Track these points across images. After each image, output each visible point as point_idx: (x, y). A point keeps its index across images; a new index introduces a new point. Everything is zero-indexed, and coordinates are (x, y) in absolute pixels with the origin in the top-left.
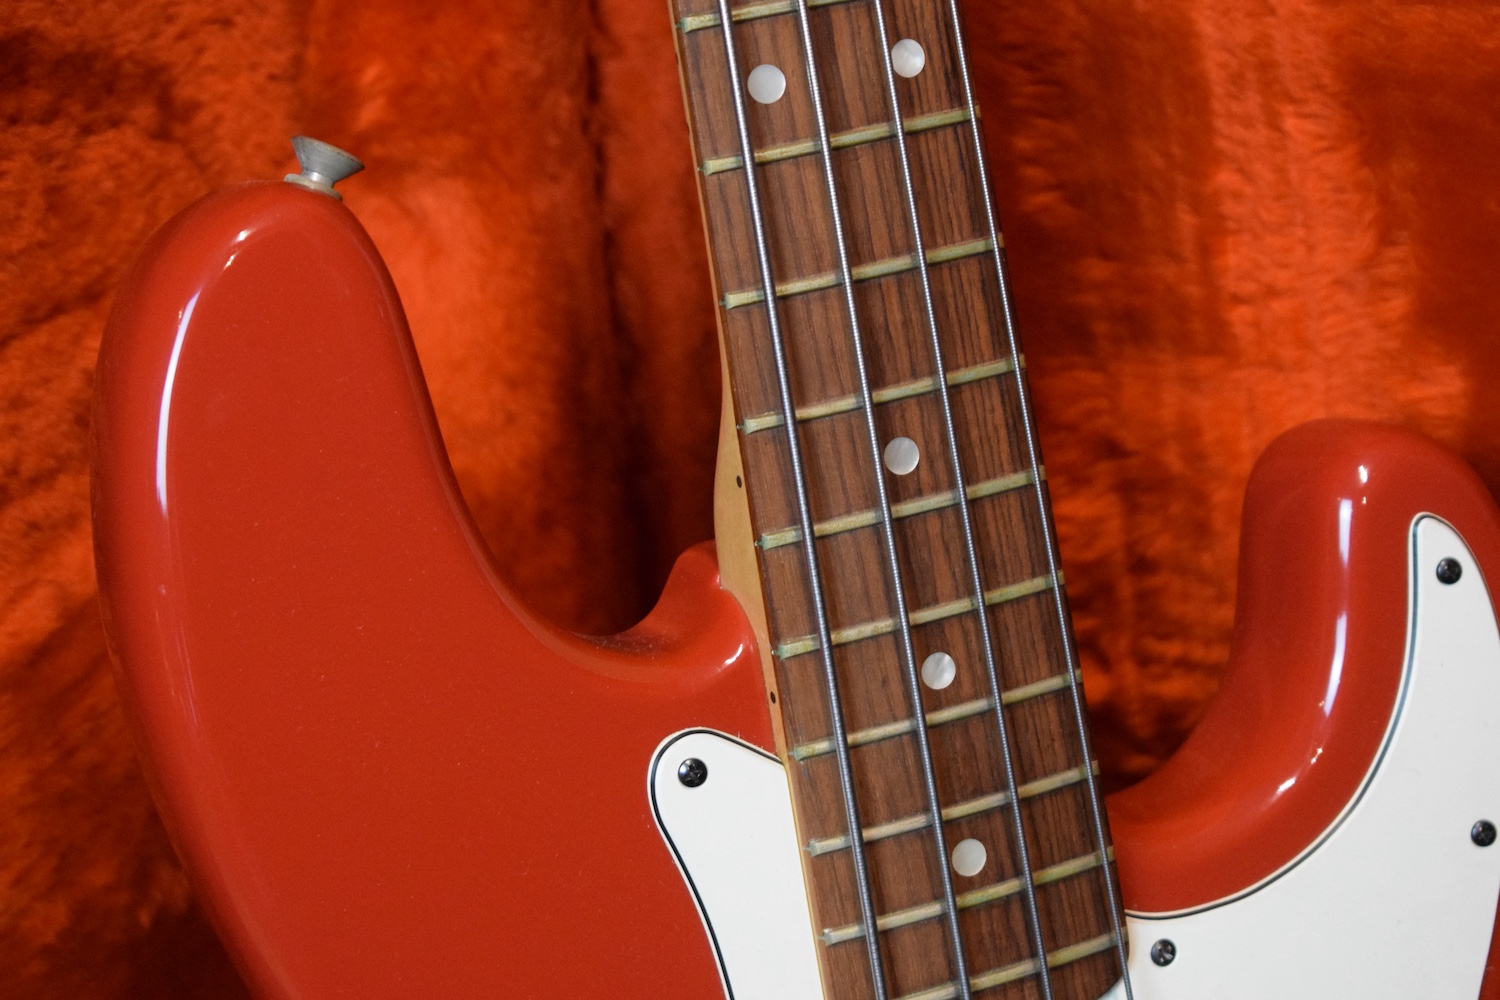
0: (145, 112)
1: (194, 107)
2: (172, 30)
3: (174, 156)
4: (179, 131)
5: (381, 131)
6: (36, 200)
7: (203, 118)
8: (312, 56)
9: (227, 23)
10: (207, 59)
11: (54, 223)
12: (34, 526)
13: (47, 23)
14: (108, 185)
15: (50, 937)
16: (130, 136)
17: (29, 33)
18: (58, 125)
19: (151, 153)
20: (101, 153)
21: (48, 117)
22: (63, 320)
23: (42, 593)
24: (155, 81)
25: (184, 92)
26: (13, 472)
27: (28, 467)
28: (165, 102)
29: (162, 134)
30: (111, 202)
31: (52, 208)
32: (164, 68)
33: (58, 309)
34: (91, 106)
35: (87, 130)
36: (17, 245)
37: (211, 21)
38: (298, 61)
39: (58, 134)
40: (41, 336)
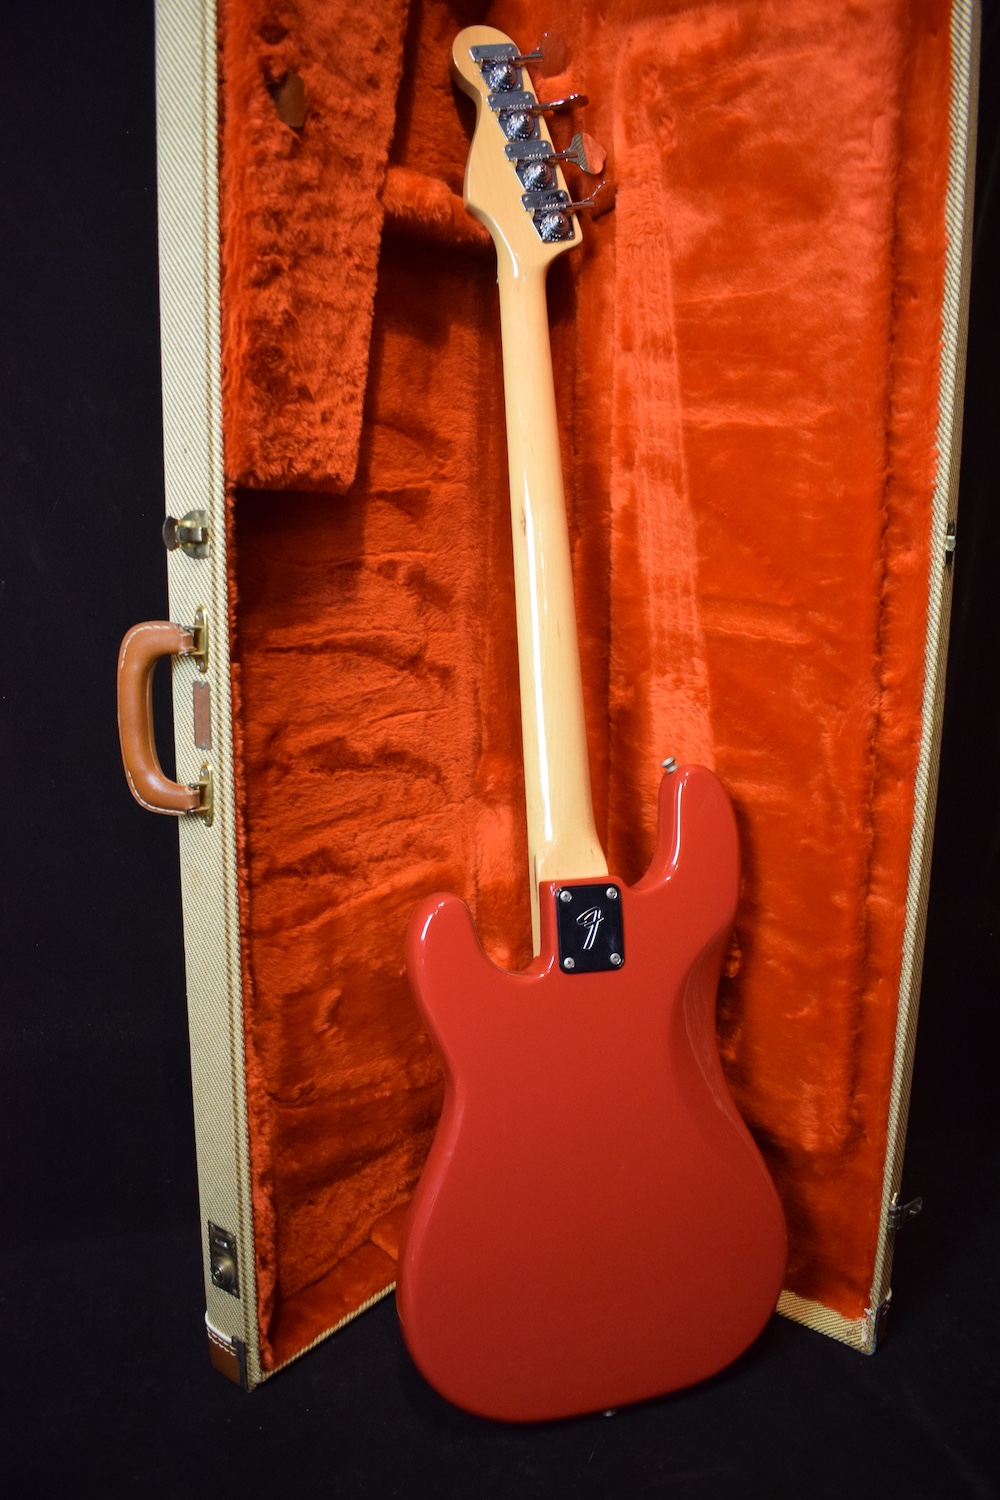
0: (433, 776)
1: (446, 778)
2: (443, 759)
3: (438, 789)
4: (441, 783)
5: (491, 792)
6: (402, 791)
7: (448, 781)
8: (478, 773)
9: (458, 760)
10: (451, 768)
11: (406, 797)
12: (388, 868)
13: (411, 750)
14: (421, 792)
15: (376, 968)
16: (428, 781)
17: (407, 751)
18: (410, 774)
19: (433, 786)
20: (419, 784)
21: (408, 772)
22: (404, 821)
23: (388, 883)
24: (437, 770)
25: (444, 774)
26: (386, 853)
27: (390, 853)
28: (438, 775)
29: (437, 783)
30: (421, 795)
31: (405, 794)
32: (439, 767)
33: (403, 818)
34: (419, 772)
35: (417, 777)
36: (395, 800)
37: (453, 759)
38: (474, 772)
39: (411, 777)
40: (398, 823)
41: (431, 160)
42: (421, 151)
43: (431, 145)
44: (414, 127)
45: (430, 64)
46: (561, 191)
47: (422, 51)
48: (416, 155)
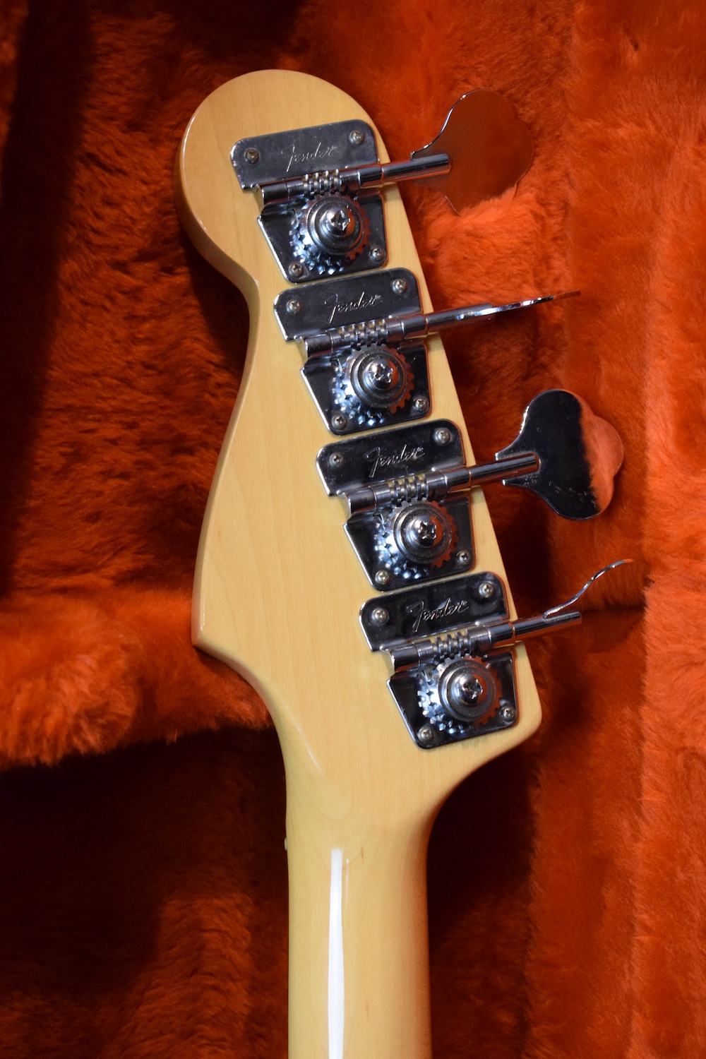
41: (107, 474)
42: (78, 454)
43: (111, 431)
44: (55, 398)
45: (109, 203)
46: (481, 577)
47: (84, 176)
48: (62, 473)
